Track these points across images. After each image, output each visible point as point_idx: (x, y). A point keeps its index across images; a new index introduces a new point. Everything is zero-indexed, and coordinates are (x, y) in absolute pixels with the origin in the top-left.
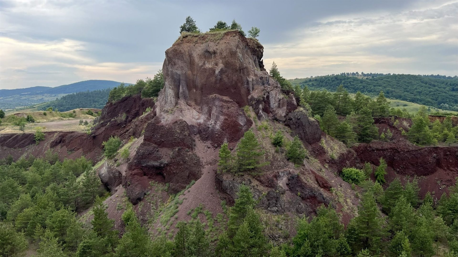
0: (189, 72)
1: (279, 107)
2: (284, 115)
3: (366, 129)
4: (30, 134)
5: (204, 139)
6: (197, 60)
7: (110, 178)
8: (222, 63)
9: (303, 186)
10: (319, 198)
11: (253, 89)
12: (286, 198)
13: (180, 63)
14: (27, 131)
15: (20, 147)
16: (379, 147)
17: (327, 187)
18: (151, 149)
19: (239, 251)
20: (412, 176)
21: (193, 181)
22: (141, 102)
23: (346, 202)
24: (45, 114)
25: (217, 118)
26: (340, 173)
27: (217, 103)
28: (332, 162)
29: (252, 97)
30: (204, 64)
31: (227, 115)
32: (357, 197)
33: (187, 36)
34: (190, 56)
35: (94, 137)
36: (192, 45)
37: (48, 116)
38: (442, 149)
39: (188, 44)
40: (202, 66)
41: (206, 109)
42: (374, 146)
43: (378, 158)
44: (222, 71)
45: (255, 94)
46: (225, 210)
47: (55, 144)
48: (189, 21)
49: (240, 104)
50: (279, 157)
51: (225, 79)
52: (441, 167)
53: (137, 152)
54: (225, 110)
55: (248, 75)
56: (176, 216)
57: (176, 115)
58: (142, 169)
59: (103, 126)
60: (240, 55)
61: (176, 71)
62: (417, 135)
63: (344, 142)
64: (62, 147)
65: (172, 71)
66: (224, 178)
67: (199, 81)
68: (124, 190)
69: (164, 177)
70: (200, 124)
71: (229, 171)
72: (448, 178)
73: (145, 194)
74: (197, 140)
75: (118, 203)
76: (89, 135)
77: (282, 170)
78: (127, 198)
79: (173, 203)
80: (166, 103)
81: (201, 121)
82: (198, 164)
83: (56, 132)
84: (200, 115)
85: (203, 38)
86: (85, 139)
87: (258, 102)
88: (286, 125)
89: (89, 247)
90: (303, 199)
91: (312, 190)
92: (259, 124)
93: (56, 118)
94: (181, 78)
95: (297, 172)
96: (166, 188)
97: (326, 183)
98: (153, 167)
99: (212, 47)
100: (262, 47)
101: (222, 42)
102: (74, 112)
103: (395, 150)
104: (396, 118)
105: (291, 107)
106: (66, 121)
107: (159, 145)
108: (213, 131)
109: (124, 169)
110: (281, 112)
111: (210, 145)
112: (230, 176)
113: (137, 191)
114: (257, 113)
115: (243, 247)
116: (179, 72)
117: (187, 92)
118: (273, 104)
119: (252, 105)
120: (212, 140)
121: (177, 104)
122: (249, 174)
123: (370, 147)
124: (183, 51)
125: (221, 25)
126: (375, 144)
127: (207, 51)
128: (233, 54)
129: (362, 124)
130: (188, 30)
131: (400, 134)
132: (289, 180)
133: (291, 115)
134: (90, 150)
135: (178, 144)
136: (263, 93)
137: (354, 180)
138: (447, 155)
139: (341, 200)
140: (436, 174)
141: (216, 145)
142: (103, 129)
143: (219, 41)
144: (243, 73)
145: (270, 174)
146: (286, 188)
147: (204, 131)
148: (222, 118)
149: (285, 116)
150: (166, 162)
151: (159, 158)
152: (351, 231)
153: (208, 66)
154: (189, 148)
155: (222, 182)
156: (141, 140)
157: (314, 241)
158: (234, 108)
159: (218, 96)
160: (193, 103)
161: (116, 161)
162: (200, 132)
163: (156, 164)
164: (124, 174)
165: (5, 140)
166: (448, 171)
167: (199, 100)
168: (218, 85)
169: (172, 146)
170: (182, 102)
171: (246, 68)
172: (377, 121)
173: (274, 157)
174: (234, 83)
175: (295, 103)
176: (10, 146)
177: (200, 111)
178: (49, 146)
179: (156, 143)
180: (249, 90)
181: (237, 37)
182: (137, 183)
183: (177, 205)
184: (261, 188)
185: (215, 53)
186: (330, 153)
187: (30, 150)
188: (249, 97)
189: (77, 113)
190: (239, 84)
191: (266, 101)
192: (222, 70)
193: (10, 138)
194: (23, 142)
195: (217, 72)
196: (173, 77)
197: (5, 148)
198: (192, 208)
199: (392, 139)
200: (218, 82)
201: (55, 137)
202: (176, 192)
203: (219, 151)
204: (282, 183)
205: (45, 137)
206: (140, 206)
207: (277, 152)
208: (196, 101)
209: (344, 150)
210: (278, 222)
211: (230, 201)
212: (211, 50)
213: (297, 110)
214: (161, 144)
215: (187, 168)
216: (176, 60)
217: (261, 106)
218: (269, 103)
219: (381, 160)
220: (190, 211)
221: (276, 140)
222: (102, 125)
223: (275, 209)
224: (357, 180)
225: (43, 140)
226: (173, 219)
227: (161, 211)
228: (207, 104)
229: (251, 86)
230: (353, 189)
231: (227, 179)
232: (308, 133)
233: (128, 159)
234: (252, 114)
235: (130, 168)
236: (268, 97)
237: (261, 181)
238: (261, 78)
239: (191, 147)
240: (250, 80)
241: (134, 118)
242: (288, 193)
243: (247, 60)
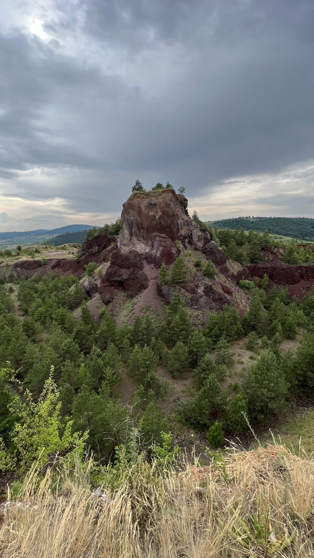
0: (139, 218)
1: (199, 240)
2: (202, 246)
3: (255, 255)
4: (38, 261)
5: (149, 263)
6: (143, 210)
7: (90, 288)
8: (161, 211)
9: (214, 292)
10: (224, 300)
11: (181, 229)
12: (203, 300)
13: (132, 212)
14: (36, 259)
15: (32, 269)
16: (264, 266)
17: (229, 293)
18: (116, 269)
19: (173, 333)
20: (284, 285)
21: (143, 290)
22: (107, 239)
23: (241, 302)
24: (46, 248)
25: (158, 248)
26: (238, 284)
27: (157, 238)
28: (233, 277)
29: (181, 234)
30: (148, 212)
31: (164, 246)
32: (248, 298)
33: (136, 194)
34: (139, 207)
35: (79, 262)
36: (140, 200)
37: (48, 249)
38: (304, 267)
39: (137, 199)
40: (147, 214)
41: (150, 243)
42: (261, 266)
43: (263, 274)
44: (160, 217)
45: (183, 232)
46: (164, 308)
47: (54, 267)
48: (138, 183)
49: (173, 239)
50: (199, 274)
51: (163, 222)
52: (303, 279)
53: (107, 272)
54: (163, 244)
55: (178, 219)
56: (133, 312)
57: (131, 247)
58: (110, 283)
59: (83, 255)
60: (173, 206)
61: (130, 218)
62: (289, 258)
63: (241, 263)
64: (58, 268)
65: (127, 218)
66: (163, 288)
67: (145, 224)
68: (99, 296)
69: (124, 288)
70: (146, 253)
71: (166, 284)
72: (308, 286)
73: (113, 298)
74: (144, 263)
75: (96, 304)
76: (76, 261)
77: (201, 283)
78: (101, 301)
79: (131, 304)
80: (124, 239)
81: (147, 251)
82: (146, 279)
83: (54, 259)
84: (146, 247)
85: (148, 195)
86: (73, 264)
87: (185, 237)
88: (203, 253)
89: (80, 331)
90: (214, 300)
91: (220, 295)
92: (185, 252)
93: (53, 250)
94: (134, 222)
95: (210, 284)
96: (126, 294)
97: (229, 290)
98: (118, 281)
99: (154, 201)
100: (186, 200)
101: (160, 197)
102: (65, 246)
103: (274, 269)
104: (275, 247)
105: (207, 241)
106: (60, 252)
107: (120, 267)
108: (155, 257)
109: (99, 283)
110: (200, 244)
111: (153, 267)
112: (166, 287)
113: (108, 296)
114: (184, 245)
115: (176, 331)
116: (132, 218)
117: (137, 231)
118: (195, 239)
119: (181, 240)
120: (155, 264)
121: (131, 239)
122: (179, 285)
123: (258, 266)
124: (134, 204)
125: (159, 186)
126: (261, 264)
127: (151, 204)
128: (168, 205)
129: (253, 251)
130: (137, 190)
131: (278, 257)
132: (205, 288)
133: (206, 246)
134: (76, 271)
135: (132, 266)
136: (188, 231)
137: (247, 288)
138: (308, 271)
139: (238, 301)
140: (300, 283)
141: (157, 267)
142: (84, 257)
143: (158, 197)
144: (175, 218)
145: (192, 285)
146: (203, 294)
147: (149, 257)
148: (161, 248)
149: (202, 247)
150: (125, 278)
151: (121, 275)
152: (245, 320)
153: (151, 214)
155: (162, 290)
156: (108, 264)
158: (169, 242)
159: (158, 234)
160: (142, 239)
161: (93, 277)
162: (146, 258)
163: (119, 279)
164: (99, 286)
165: (23, 265)
166: (308, 282)
167: (145, 236)
168: (158, 227)
169: (128, 267)
170: (134, 238)
171: (177, 214)
172: (263, 249)
173: (195, 274)
174: (168, 225)
175: (209, 238)
176: (27, 269)
177: (147, 244)
178: (50, 268)
179: (118, 266)
180: (178, 230)
181: (170, 194)
182: (107, 291)
183: (134, 305)
184: (187, 294)
185: (155, 205)
186: (232, 271)
187: (39, 270)
188: (179, 234)
189: (67, 247)
190: (172, 226)
191: (190, 237)
192: (160, 216)
193: (26, 263)
194: (34, 266)
195: (157, 218)
196: (128, 222)
197: (23, 270)
198: (143, 307)
199: (272, 261)
200: (158, 224)
201: (54, 263)
202: (132, 297)
203: (159, 271)
204: (200, 290)
205: (47, 262)
206: (110, 306)
207: (197, 270)
208: (143, 237)
209: (241, 269)
210: (198, 315)
211: (167, 302)
212: (153, 203)
213: (211, 243)
214: (121, 266)
215: (139, 282)
216: (130, 211)
217: (186, 240)
218: (192, 238)
219: (265, 275)
220: (141, 309)
221: (197, 263)
222: (83, 254)
223: (196, 307)
224: (249, 288)
225: (46, 265)
226: (131, 314)
227: (123, 309)
228: (151, 239)
229: (180, 226)
230: (246, 294)
231: (165, 288)
232: (218, 258)
233: (101, 276)
234: (181, 246)
235: (103, 282)
236: (191, 234)
237: (187, 290)
238: (187, 221)
239: (141, 268)
240: (180, 222)
241: (103, 250)
242: (204, 297)
243: (177, 209)
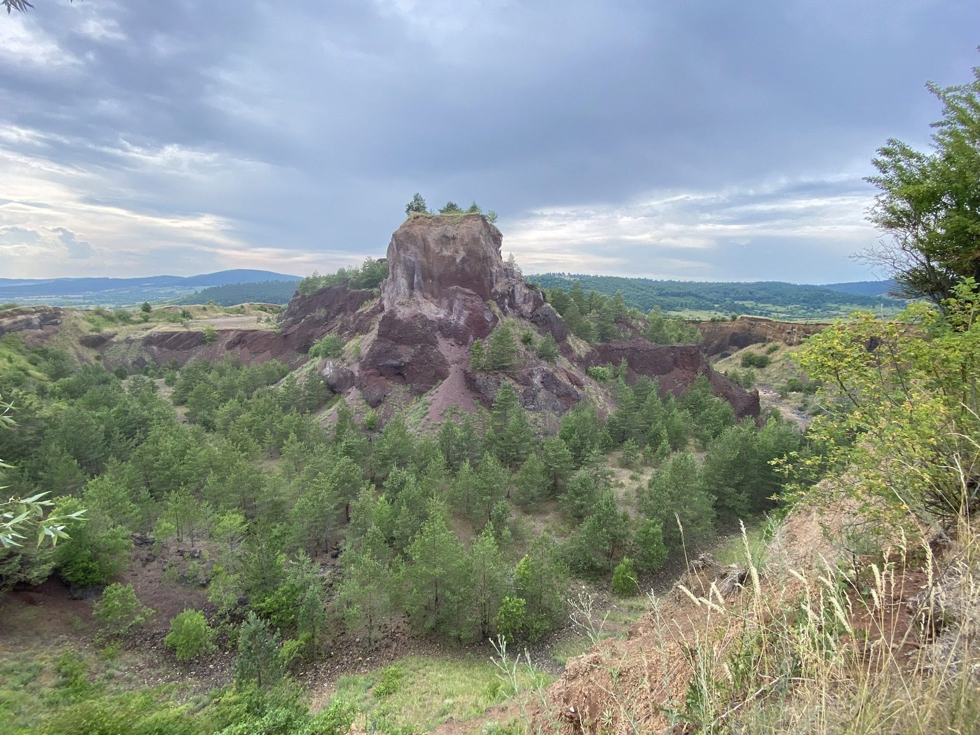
0: (424, 260)
1: (524, 302)
2: (530, 311)
3: (606, 328)
4: (198, 332)
5: (446, 336)
6: (432, 245)
7: (339, 379)
8: (464, 250)
9: (558, 384)
10: (574, 396)
11: (496, 281)
12: (542, 395)
13: (413, 248)
14: (192, 329)
15: (184, 348)
16: (619, 346)
17: (580, 385)
18: (389, 346)
19: (510, 446)
20: (650, 375)
21: (440, 381)
22: (348, 295)
23: (597, 398)
24: (205, 309)
25: (460, 312)
26: (587, 372)
27: (459, 296)
28: (580, 361)
29: (496, 291)
30: (441, 250)
31: (472, 310)
32: (606, 394)
33: (418, 217)
34: (424, 240)
35: (286, 337)
36: (425, 227)
37: (210, 312)
38: (678, 348)
39: (420, 226)
40: (439, 253)
41: (445, 302)
42: (614, 346)
43: (618, 359)
44: (464, 260)
45: (499, 287)
46: (479, 410)
47: (231, 346)
48: (417, 198)
49: (484, 298)
50: (531, 355)
51: (468, 269)
52: (678, 366)
53: (371, 350)
54: (469, 304)
55: (492, 266)
56: (428, 417)
57: (413, 308)
58: (378, 369)
59: (295, 324)
60: (484, 242)
61: (409, 257)
62: (656, 334)
63: (588, 341)
64: (242, 348)
65: (404, 257)
66: (478, 376)
67: (436, 271)
68: (359, 392)
69: (404, 377)
70: (440, 320)
71: (482, 370)
72: (684, 376)
73: (385, 396)
74: (438, 337)
75: (355, 406)
76: (278, 335)
77: (536, 368)
78: (364, 401)
79: (419, 405)
80: (398, 294)
81: (442, 316)
82: (444, 362)
83: (232, 330)
84: (439, 309)
85: (438, 220)
86: (274, 339)
87: (503, 296)
88: (532, 322)
90: (558, 396)
91: (566, 387)
92: (505, 320)
93: (220, 314)
94: (416, 266)
95: (551, 370)
96: (408, 389)
97: (579, 381)
98: (392, 366)
99: (451, 231)
100: (501, 235)
101: (462, 226)
102: (242, 307)
103: (635, 350)
104: (633, 318)
105: (538, 303)
106: (234, 318)
107: (397, 342)
108: (456, 327)
109: (356, 368)
110: (528, 308)
111: (453, 343)
112: (483, 374)
113: (377, 393)
114: (503, 309)
115: (514, 442)
116: (413, 259)
117: (422, 282)
118: (519, 299)
119: (496, 300)
120: (455, 337)
121: (411, 295)
122: (503, 373)
123: (610, 347)
124: (415, 235)
125: (451, 207)
126: (615, 344)
127: (445, 236)
128: (476, 240)
129: (602, 322)
130: (417, 210)
131: (639, 333)
132: (543, 378)
133: (538, 311)
134: (281, 353)
135: (419, 341)
136: (507, 286)
137: (602, 378)
138: (683, 354)
139: (594, 397)
140: (673, 372)
141: (461, 343)
142: (297, 327)
143: (457, 225)
144: (487, 263)
145: (524, 372)
146: (541, 386)
147: (446, 327)
148: (466, 312)
149: (531, 313)
150: (407, 361)
151: (399, 356)
152: (612, 424)
153: (447, 253)
154: (433, 345)
155: (475, 380)
156: (373, 335)
157: (583, 433)
158: (478, 302)
159: (460, 288)
160: (429, 296)
161: (343, 360)
162: (441, 328)
163: (395, 362)
164: (357, 374)
165: (163, 340)
166: (683, 370)
167: (436, 292)
168: (459, 275)
169: (411, 342)
170: (417, 293)
171: (490, 257)
172: (616, 321)
173: (525, 355)
174: (477, 274)
175: (542, 298)
176: (171, 347)
177: (439, 305)
178: (224, 348)
179: (393, 340)
180: (492, 282)
181: (480, 222)
182: (374, 384)
183: (427, 406)
184: (517, 386)
185: (454, 238)
186: (578, 352)
187: (201, 351)
188: (493, 291)
189: (246, 308)
190: (483, 276)
191: (512, 295)
192: (463, 258)
193: (171, 337)
194: (188, 342)
195: (458, 260)
196: (405, 265)
197: (164, 349)
198: (444, 408)
199: (630, 339)
200: (459, 271)
201: (230, 337)
202: (421, 393)
203: (464, 349)
204: (537, 380)
205: (217, 336)
206: (382, 409)
207: (527, 349)
208: (432, 293)
209: (589, 349)
210: (536, 419)
211: (483, 400)
212: (450, 235)
213: (544, 306)
214: (399, 341)
215: (433, 367)
216: (409, 245)
217: (506, 301)
218: (514, 298)
219: (623, 360)
220: (442, 412)
221: (525, 337)
222: (294, 322)
223: (532, 407)
224: (604, 379)
225: (215, 341)
226: (424, 420)
227: (406, 413)
228: (448, 297)
229: (494, 278)
230: (601, 387)
231: (480, 377)
232: (556, 330)
233: (360, 359)
234: (497, 310)
235: (363, 367)
236: (513, 291)
237: (516, 380)
238: (506, 270)
239: (434, 344)
240: (494, 271)
241: (337, 314)
242: (543, 391)
243: (489, 249)
